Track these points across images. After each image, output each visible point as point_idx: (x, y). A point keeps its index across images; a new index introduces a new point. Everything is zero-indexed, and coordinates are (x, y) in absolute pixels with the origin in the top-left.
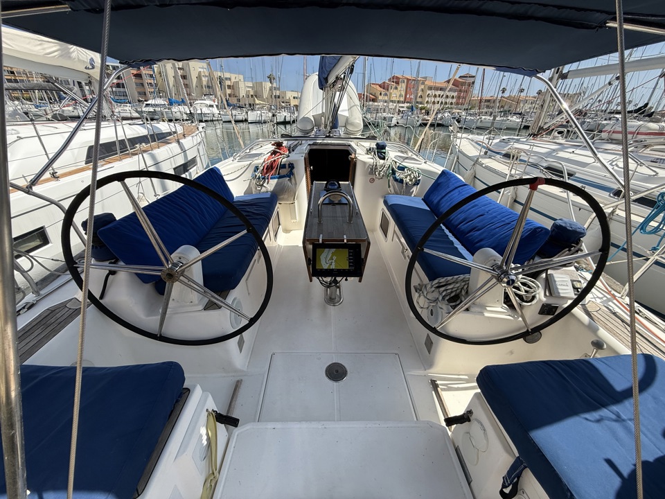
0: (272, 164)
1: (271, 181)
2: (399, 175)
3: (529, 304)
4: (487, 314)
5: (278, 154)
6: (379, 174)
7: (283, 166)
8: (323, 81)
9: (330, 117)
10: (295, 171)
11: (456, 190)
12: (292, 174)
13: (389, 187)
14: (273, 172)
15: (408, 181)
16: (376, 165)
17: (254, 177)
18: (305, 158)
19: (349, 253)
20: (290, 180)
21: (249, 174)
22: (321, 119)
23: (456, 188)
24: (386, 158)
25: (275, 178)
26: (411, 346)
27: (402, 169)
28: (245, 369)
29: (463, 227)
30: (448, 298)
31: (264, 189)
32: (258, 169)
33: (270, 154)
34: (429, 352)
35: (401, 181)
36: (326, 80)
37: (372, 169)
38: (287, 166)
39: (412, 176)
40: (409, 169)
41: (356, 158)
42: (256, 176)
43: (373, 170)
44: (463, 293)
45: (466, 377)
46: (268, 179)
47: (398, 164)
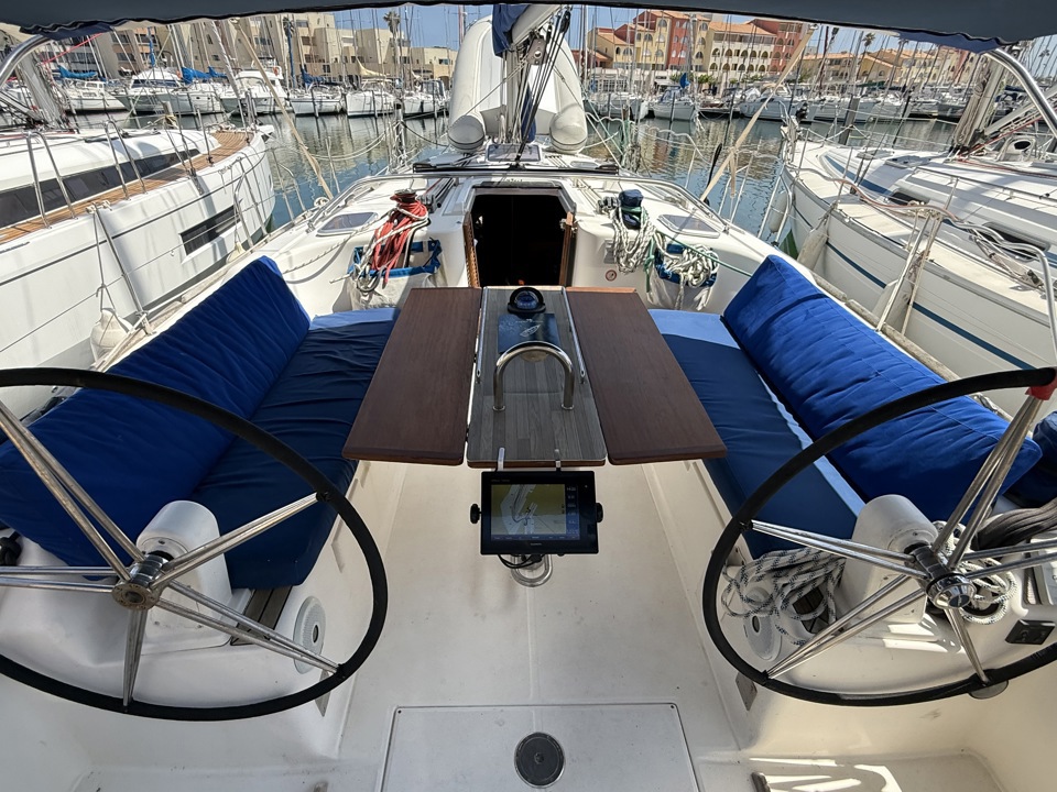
0: (392, 242)
1: (390, 280)
2: (671, 264)
3: (987, 620)
5: (406, 220)
6: (627, 262)
7: (416, 248)
8: (504, 38)
9: (519, 116)
10: (442, 257)
11: (799, 309)
12: (439, 264)
14: (395, 259)
15: (690, 277)
16: (621, 243)
17: (354, 273)
18: (464, 227)
19: (567, 493)
20: (433, 277)
21: (342, 265)
22: (499, 120)
23: (799, 302)
25: (399, 274)
26: (705, 684)
27: (677, 249)
28: (334, 755)
30: (795, 599)
31: (375, 300)
32: (361, 254)
33: (387, 218)
35: (675, 278)
36: (509, 35)
38: (426, 247)
39: (700, 268)
40: (693, 252)
41: (576, 225)
42: (357, 271)
43: (613, 253)
45: (832, 763)
46: (384, 276)
47: (668, 240)
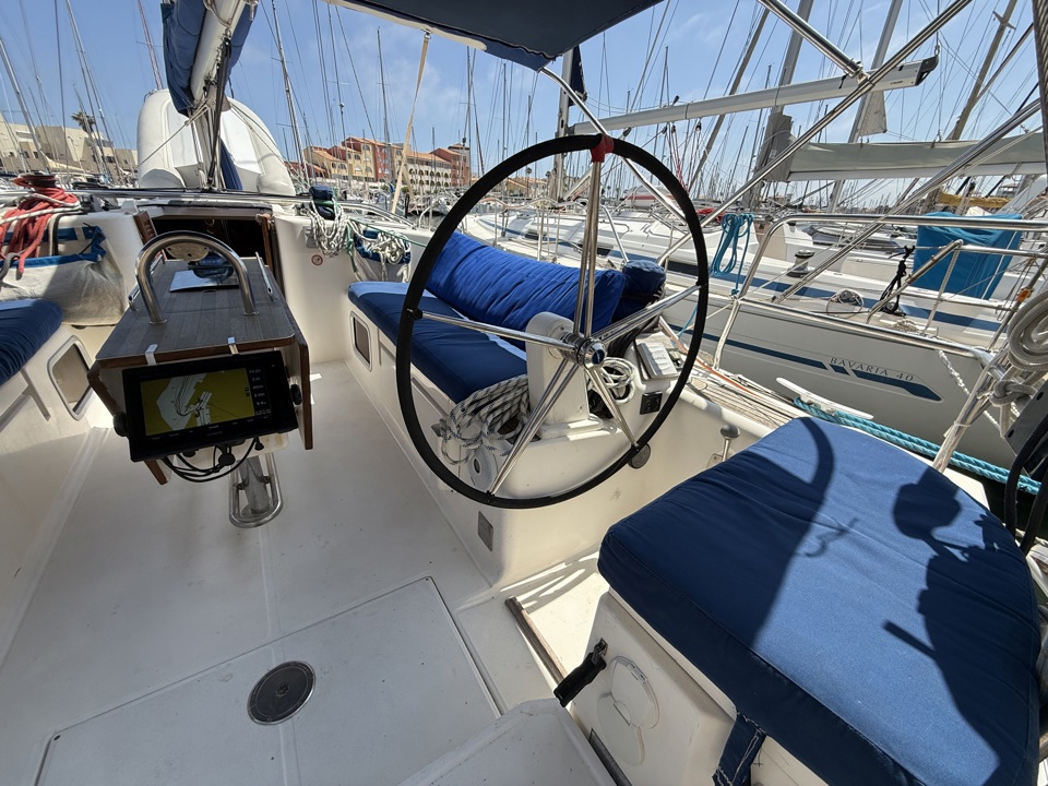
0: (24, 226)
1: (28, 272)
2: (369, 245)
3: (625, 400)
4: (572, 437)
5: (43, 205)
6: (329, 246)
7: (66, 235)
12: (103, 253)
13: (355, 270)
14: (34, 246)
15: (388, 255)
16: (319, 229)
20: (97, 266)
22: (198, 175)
23: (470, 253)
24: (337, 216)
25: (42, 263)
26: (455, 550)
27: (373, 235)
29: (495, 309)
30: (499, 426)
34: (490, 546)
35: (375, 257)
36: (189, 91)
37: (311, 237)
39: (395, 247)
43: (313, 239)
44: (523, 409)
46: (16, 265)
47: (363, 227)
